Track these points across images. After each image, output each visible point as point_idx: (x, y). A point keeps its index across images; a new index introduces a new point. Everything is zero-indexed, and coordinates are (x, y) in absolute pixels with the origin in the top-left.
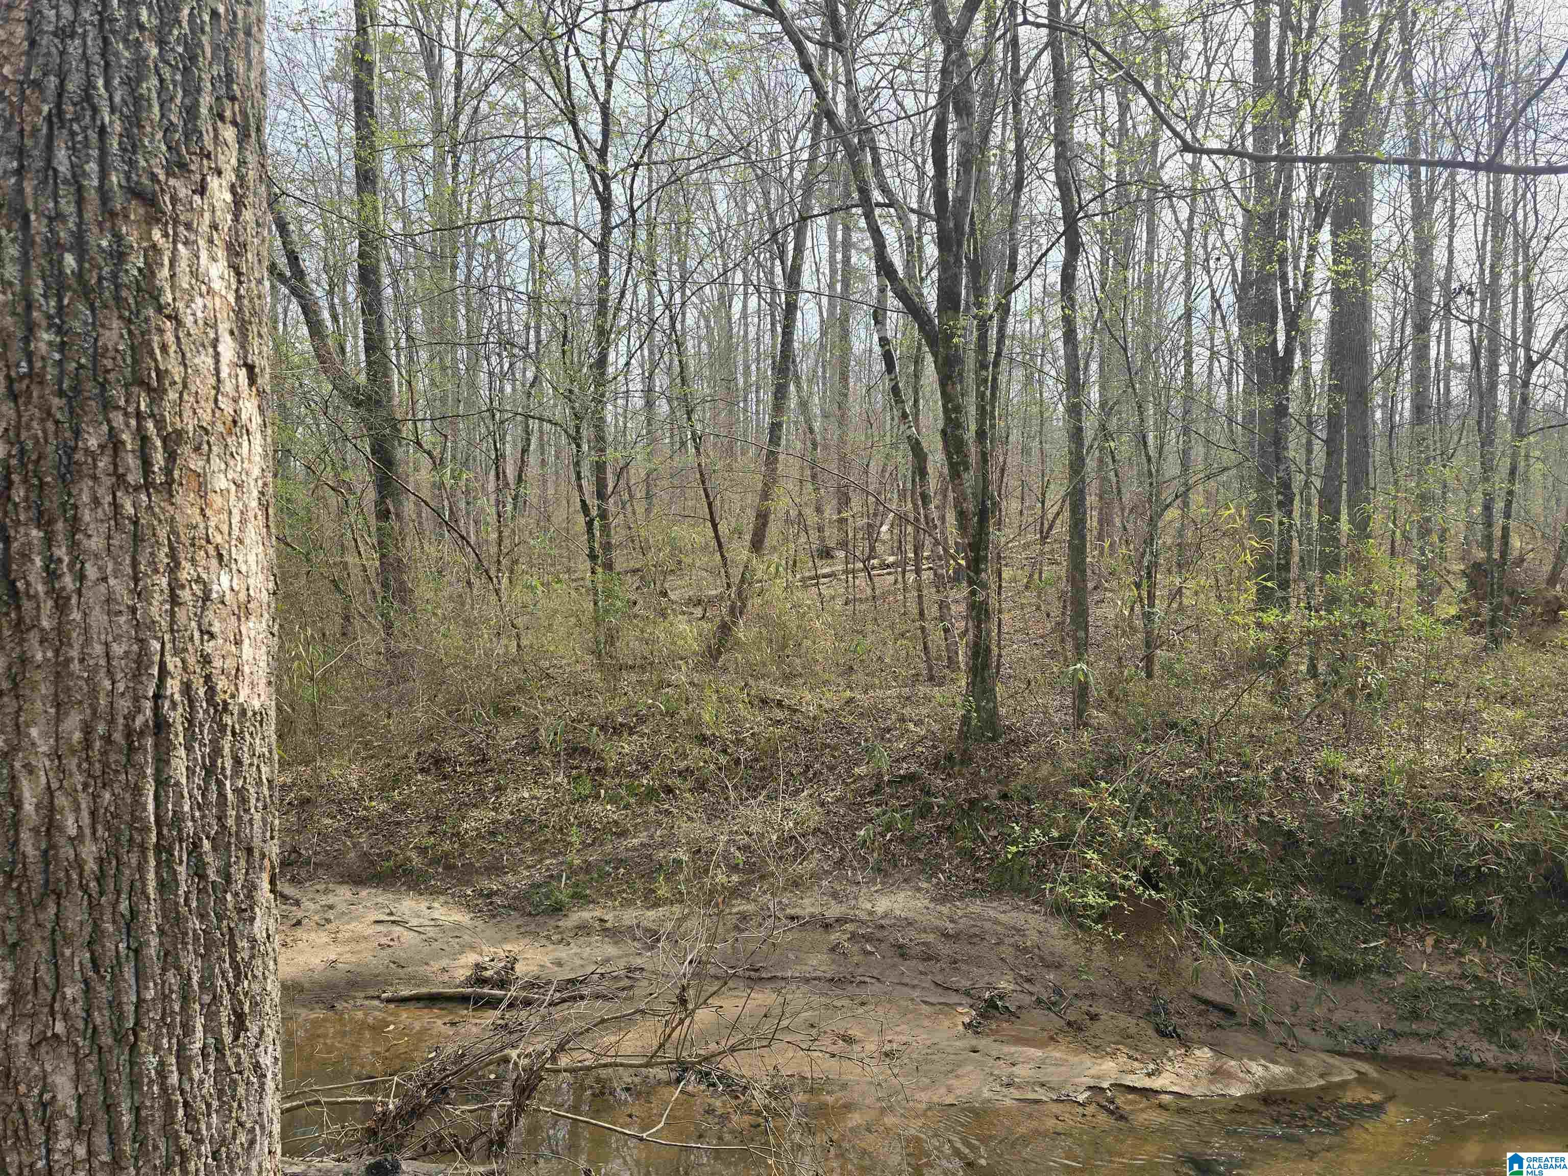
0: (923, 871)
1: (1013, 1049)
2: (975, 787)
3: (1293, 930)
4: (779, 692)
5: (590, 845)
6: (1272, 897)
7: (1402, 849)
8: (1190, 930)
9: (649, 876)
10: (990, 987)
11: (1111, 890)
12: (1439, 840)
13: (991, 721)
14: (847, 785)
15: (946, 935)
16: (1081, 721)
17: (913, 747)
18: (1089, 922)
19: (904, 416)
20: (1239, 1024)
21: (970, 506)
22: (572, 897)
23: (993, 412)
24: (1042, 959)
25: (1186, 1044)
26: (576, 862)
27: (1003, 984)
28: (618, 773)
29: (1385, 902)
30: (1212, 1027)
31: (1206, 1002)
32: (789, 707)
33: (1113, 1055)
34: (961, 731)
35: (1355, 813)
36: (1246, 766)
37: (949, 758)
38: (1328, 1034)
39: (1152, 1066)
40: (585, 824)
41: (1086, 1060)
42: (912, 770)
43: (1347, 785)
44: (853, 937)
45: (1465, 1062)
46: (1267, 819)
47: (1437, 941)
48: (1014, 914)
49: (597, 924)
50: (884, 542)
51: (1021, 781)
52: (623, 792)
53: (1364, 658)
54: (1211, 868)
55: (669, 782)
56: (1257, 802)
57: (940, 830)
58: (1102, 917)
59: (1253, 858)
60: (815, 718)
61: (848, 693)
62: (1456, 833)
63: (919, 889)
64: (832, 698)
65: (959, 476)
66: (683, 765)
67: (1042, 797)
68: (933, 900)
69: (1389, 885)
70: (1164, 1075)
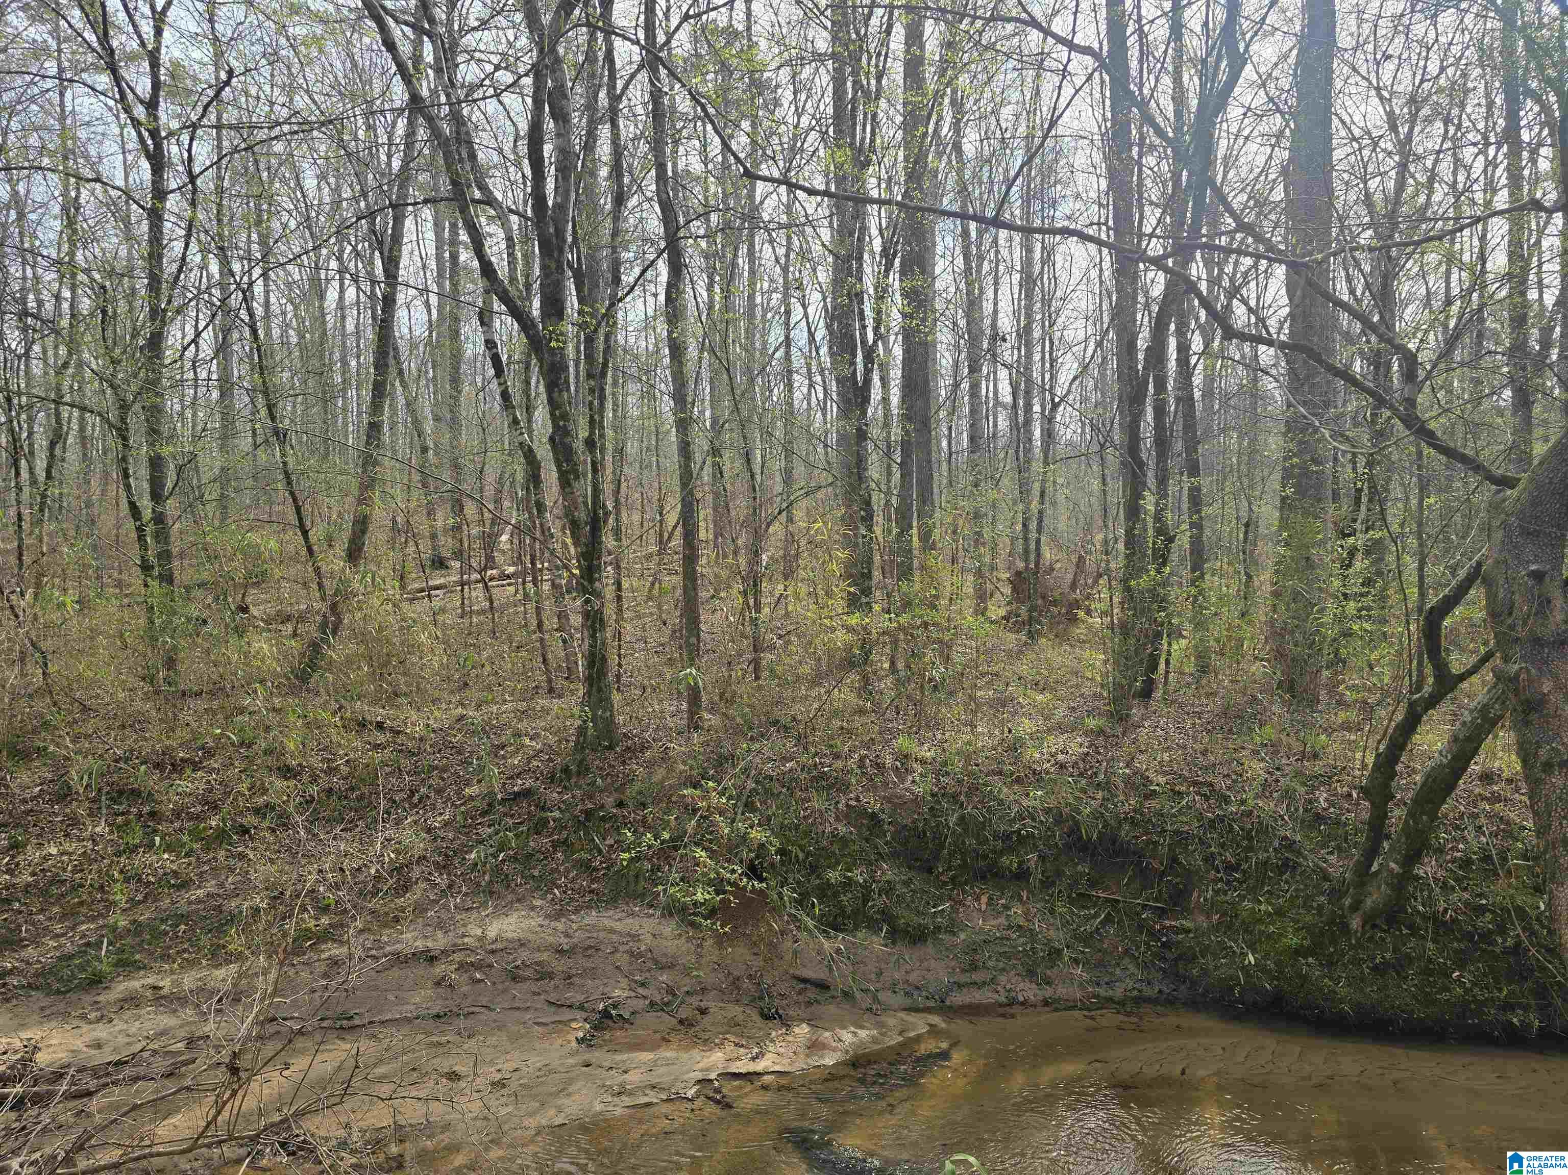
0: (538, 888)
1: (625, 1056)
2: (591, 797)
3: (879, 901)
4: (380, 713)
5: (140, 902)
6: (859, 875)
7: (962, 818)
8: (790, 915)
9: (220, 930)
10: (605, 997)
11: (718, 885)
12: (989, 811)
13: (608, 728)
14: (456, 807)
15: (561, 952)
16: (694, 725)
17: (529, 762)
18: (699, 919)
19: (516, 422)
20: (833, 997)
21: (582, 515)
22: (116, 965)
23: (601, 422)
24: (656, 962)
25: (786, 1023)
26: (121, 923)
27: (617, 993)
28: (178, 816)
29: (949, 869)
30: (809, 1004)
31: (804, 981)
32: (391, 730)
33: (721, 1046)
34: (577, 742)
35: (925, 792)
36: (837, 756)
37: (566, 770)
38: (906, 994)
39: (756, 1050)
40: (132, 878)
41: (696, 1053)
42: (527, 786)
43: (919, 768)
44: (462, 967)
45: (1013, 1002)
46: (853, 803)
47: (990, 899)
48: (630, 921)
49: (149, 993)
50: (504, 552)
51: (637, 786)
52: (185, 838)
53: (929, 655)
54: (808, 854)
55: (244, 821)
56: (845, 788)
57: (555, 845)
58: (712, 914)
59: (844, 841)
60: (421, 739)
61: (460, 710)
62: (1001, 802)
63: (533, 908)
64: (440, 717)
65: (570, 485)
66: (261, 801)
67: (657, 801)
68: (547, 916)
69: (951, 854)
70: (768, 1056)
